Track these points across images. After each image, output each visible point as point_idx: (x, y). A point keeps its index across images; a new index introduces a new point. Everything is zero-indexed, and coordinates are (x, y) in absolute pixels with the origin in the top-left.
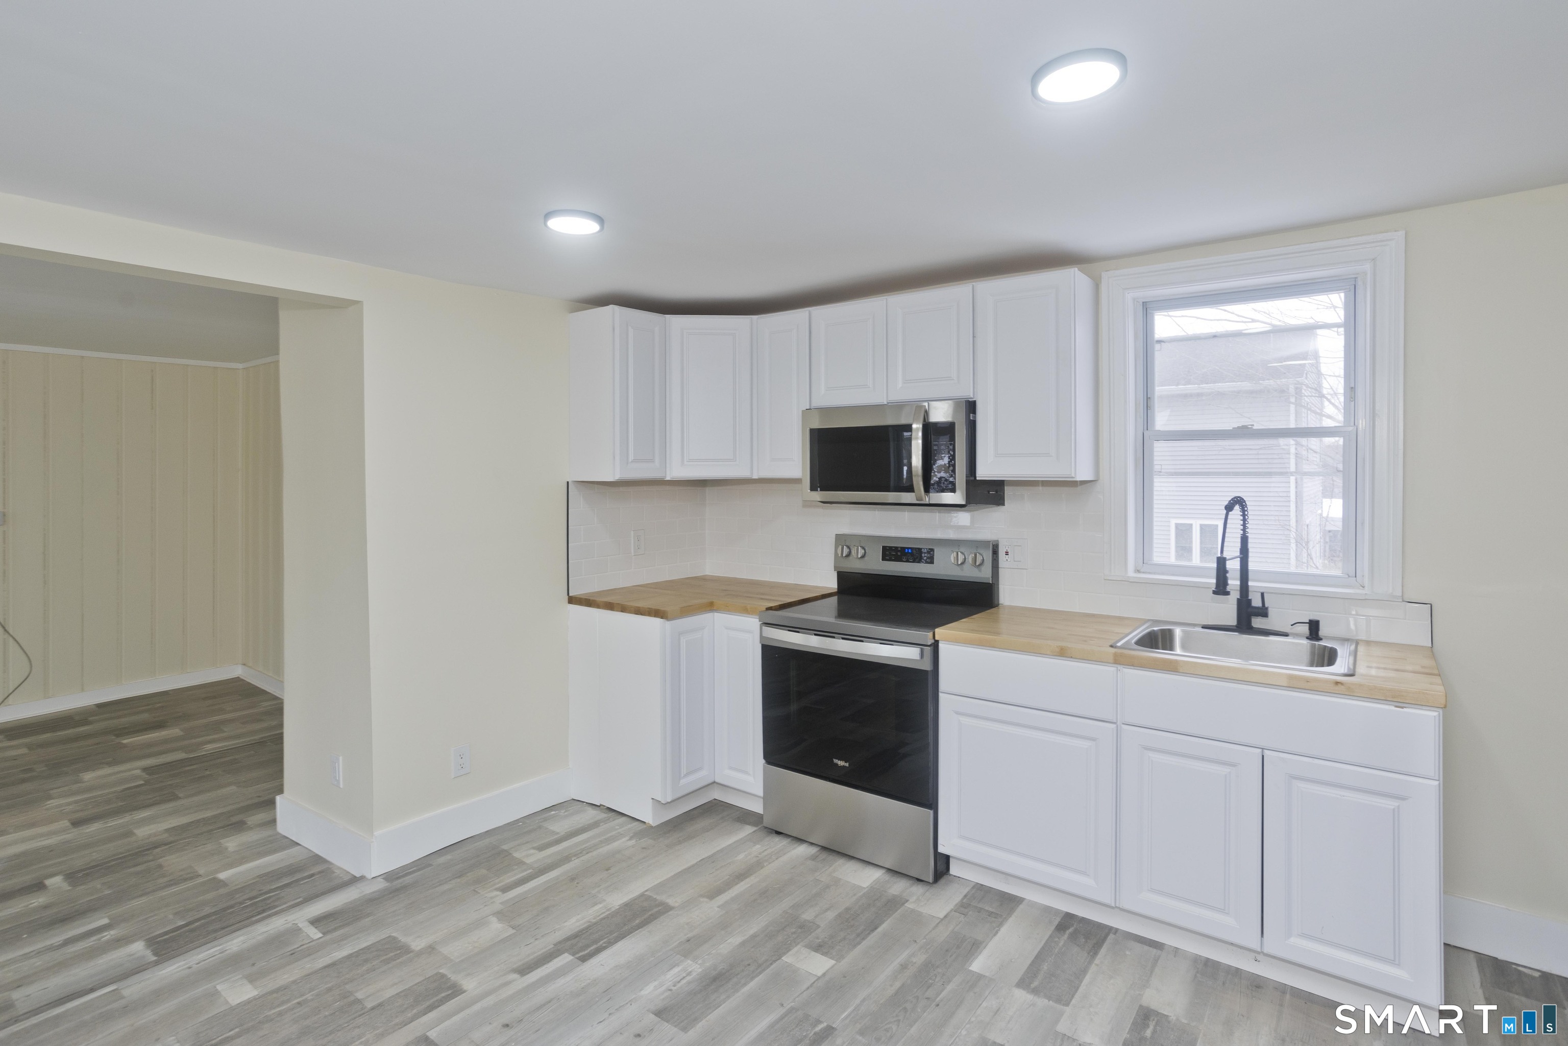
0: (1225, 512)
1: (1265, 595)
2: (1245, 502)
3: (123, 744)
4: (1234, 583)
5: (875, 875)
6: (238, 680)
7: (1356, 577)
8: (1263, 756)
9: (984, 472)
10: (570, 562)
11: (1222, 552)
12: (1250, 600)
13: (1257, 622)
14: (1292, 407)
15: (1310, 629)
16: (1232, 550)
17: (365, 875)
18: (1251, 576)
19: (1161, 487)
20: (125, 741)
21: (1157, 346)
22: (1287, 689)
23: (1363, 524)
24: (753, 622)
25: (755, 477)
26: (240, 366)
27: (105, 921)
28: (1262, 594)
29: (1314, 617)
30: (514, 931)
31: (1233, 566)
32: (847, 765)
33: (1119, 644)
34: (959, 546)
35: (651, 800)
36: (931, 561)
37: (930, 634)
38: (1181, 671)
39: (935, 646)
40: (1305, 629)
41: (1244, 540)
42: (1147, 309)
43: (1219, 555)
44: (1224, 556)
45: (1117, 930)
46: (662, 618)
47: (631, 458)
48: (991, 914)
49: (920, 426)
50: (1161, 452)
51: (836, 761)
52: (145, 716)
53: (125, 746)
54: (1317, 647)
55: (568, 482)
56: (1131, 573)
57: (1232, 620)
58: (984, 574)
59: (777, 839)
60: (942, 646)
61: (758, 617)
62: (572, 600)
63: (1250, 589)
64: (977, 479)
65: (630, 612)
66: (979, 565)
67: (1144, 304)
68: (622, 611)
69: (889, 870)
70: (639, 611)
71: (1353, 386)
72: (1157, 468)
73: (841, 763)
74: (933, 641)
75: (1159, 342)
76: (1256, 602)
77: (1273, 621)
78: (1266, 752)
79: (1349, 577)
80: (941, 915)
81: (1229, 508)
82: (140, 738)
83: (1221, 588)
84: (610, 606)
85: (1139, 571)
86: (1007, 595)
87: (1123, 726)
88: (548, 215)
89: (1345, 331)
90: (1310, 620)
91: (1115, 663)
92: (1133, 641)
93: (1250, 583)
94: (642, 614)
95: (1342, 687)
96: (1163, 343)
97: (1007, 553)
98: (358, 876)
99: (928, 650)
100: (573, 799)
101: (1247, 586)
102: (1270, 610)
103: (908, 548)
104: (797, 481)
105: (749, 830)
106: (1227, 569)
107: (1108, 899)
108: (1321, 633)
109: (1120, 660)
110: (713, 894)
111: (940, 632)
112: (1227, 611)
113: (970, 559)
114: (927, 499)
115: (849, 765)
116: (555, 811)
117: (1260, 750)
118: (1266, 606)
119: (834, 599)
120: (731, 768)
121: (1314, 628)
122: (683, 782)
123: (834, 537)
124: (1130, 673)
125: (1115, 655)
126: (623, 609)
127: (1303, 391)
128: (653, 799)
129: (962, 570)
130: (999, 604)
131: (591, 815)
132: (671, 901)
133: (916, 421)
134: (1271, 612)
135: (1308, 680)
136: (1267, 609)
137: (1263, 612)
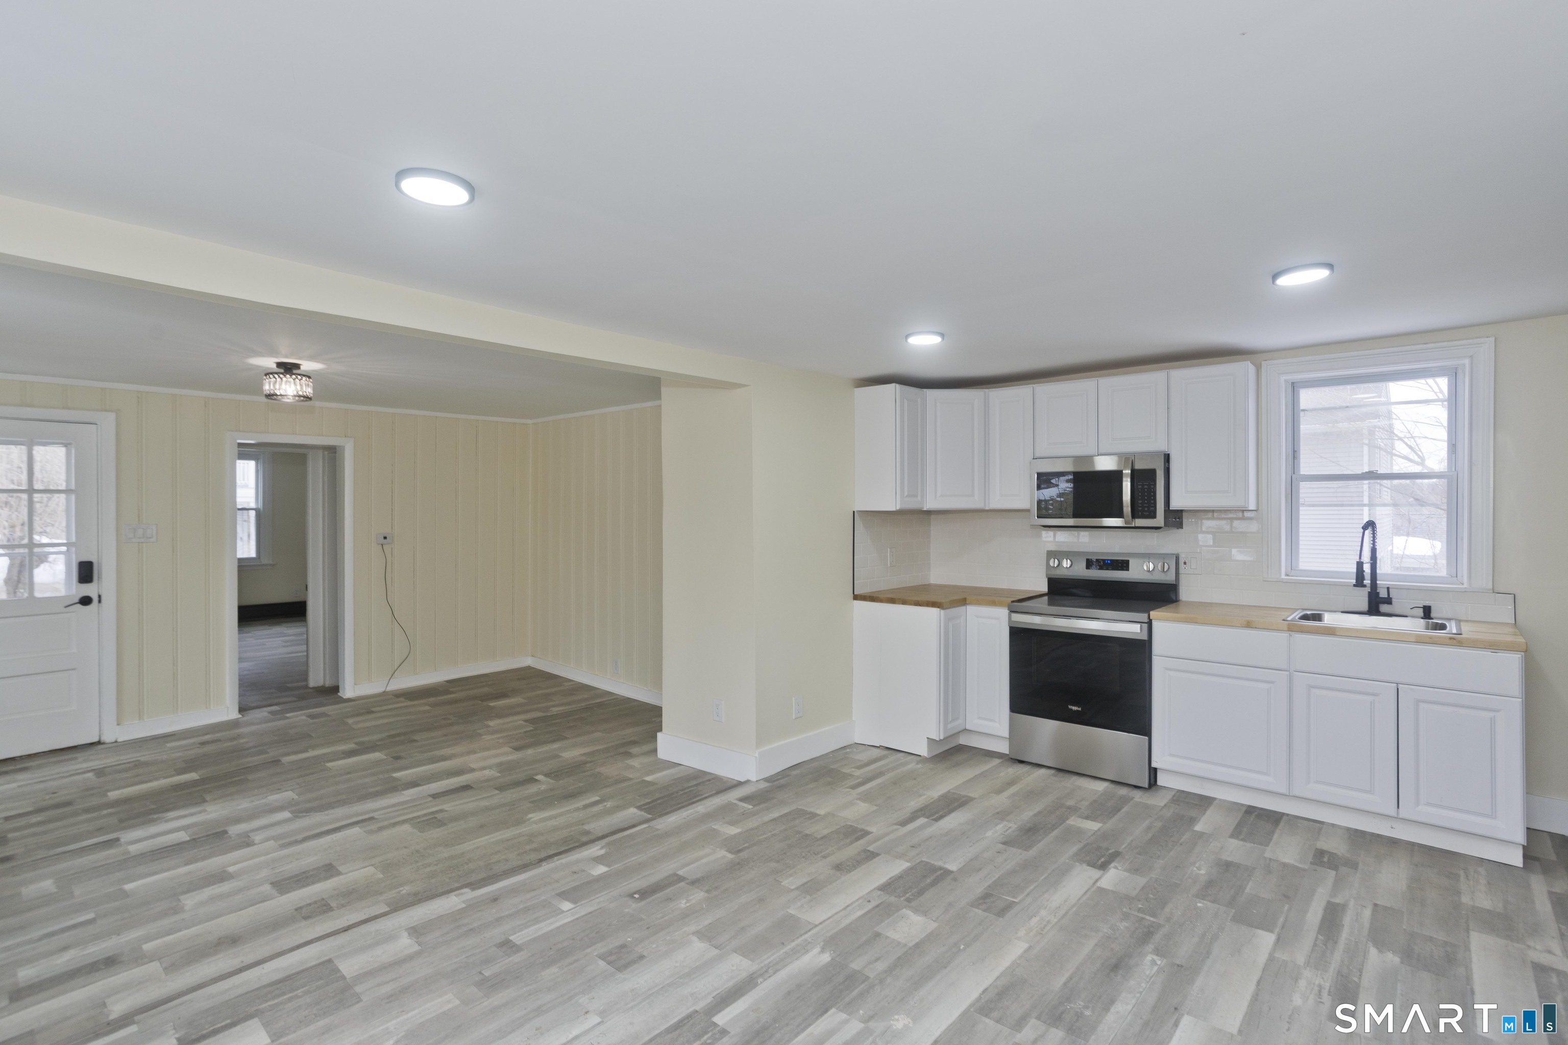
0: (1362, 530)
1: (1390, 590)
2: (1375, 524)
3: (490, 706)
4: (1367, 582)
5: (1101, 786)
6: (529, 668)
7: (1457, 577)
8: (1398, 689)
9: (1175, 504)
10: (855, 569)
11: (1360, 558)
12: (1378, 593)
13: (1384, 608)
14: (1366, 448)
15: (1424, 612)
16: (1366, 557)
17: (750, 779)
18: (1378, 577)
19: (1306, 516)
20: (492, 704)
21: (1302, 414)
22: (1416, 643)
23: (1462, 540)
24: (1002, 613)
25: (987, 508)
26: (530, 422)
27: (597, 798)
28: (1388, 588)
29: (1427, 603)
30: (877, 808)
31: (1367, 568)
32: (1080, 709)
33: (1289, 619)
34: (1149, 558)
35: (927, 739)
36: (1127, 568)
37: (1146, 615)
38: (1338, 634)
39: (1150, 623)
40: (1420, 612)
41: (1374, 551)
42: (1294, 387)
43: (1358, 560)
44: (1362, 561)
45: (1288, 815)
46: (938, 607)
47: (906, 494)
48: (1196, 805)
49: (1129, 472)
50: (1306, 490)
51: (1070, 707)
52: (486, 690)
53: (493, 707)
54: (1430, 623)
55: (854, 512)
56: (1283, 576)
57: (1365, 606)
58: (1170, 578)
59: (1021, 766)
60: (1154, 623)
61: (1007, 608)
62: (856, 597)
63: (1378, 586)
64: (1170, 509)
65: (911, 604)
66: (1166, 571)
67: (1293, 383)
68: (903, 604)
69: (1113, 782)
70: (918, 604)
71: (1454, 443)
72: (1301, 501)
73: (1075, 708)
74: (1148, 620)
75: (1303, 410)
76: (1383, 594)
77: (1395, 607)
78: (1400, 686)
79: (1452, 577)
80: (1162, 804)
81: (1365, 528)
82: (503, 702)
83: (1360, 582)
84: (892, 601)
85: (1287, 575)
86: (1185, 594)
87: (1295, 673)
88: (907, 336)
89: (1449, 404)
90: (1424, 606)
91: (1289, 631)
92: (1297, 618)
93: (1378, 582)
94: (920, 605)
95: (1454, 641)
96: (1306, 412)
97: (1185, 563)
98: (742, 780)
99: (1145, 626)
100: (856, 743)
101: (1376, 584)
102: (1393, 600)
103: (1108, 560)
104: (1028, 511)
105: (997, 761)
106: (1364, 569)
107: (1284, 790)
108: (1432, 615)
109: (1292, 628)
110: (1000, 791)
111: (1153, 614)
112: (1361, 599)
113: (1160, 567)
114: (1133, 524)
115: (1082, 709)
116: (849, 749)
117: (1395, 685)
118: (1391, 596)
119: (1046, 598)
120: (980, 718)
121: (1427, 612)
122: (950, 726)
123: (1046, 552)
124: (1299, 637)
125: (1289, 625)
126: (904, 602)
127: (1377, 433)
128: (928, 738)
129: (1152, 575)
130: (1179, 600)
131: (876, 753)
132: (972, 795)
133: (1126, 468)
134: (1394, 600)
135: (1431, 637)
136: (1391, 598)
137: (1388, 601)
